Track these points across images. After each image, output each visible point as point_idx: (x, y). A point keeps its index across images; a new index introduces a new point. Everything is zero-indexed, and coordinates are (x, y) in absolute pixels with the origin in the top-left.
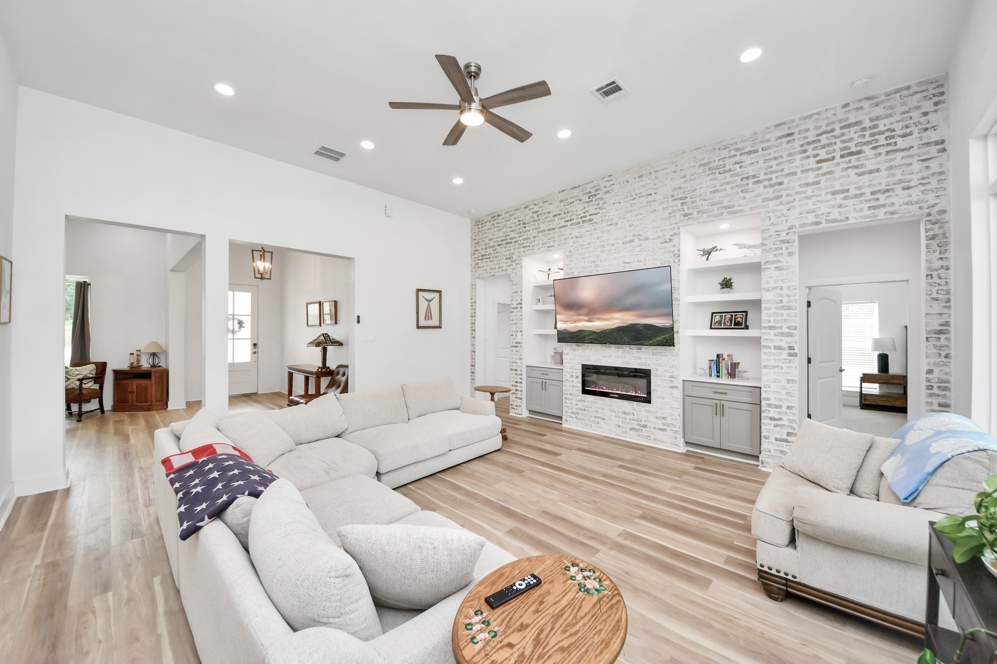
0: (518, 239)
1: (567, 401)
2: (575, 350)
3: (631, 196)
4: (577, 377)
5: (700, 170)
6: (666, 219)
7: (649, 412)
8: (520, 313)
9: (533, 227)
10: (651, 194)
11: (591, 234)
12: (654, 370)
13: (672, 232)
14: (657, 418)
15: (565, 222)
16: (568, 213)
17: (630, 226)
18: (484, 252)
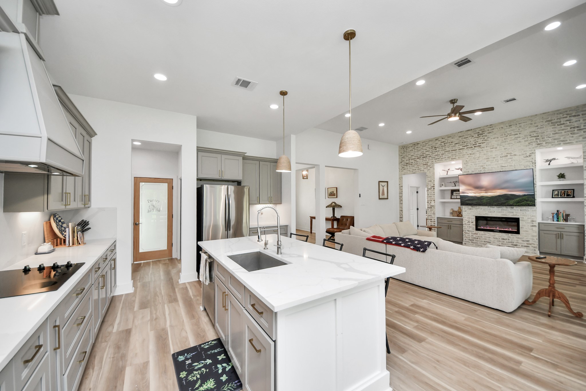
0: (431, 155)
1: (466, 234)
2: (470, 209)
3: (505, 135)
4: (472, 222)
5: (547, 123)
6: (527, 146)
7: (518, 238)
8: (433, 191)
9: (441, 149)
10: (517, 134)
11: (480, 153)
12: (521, 218)
13: (531, 152)
14: (523, 241)
15: (463, 147)
16: (464, 142)
17: (505, 149)
18: (408, 162)
